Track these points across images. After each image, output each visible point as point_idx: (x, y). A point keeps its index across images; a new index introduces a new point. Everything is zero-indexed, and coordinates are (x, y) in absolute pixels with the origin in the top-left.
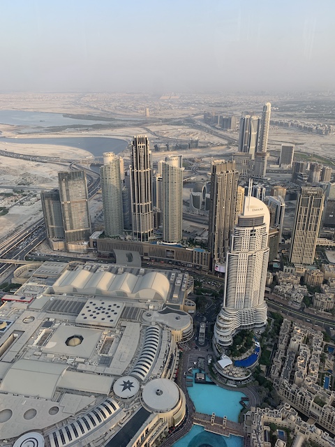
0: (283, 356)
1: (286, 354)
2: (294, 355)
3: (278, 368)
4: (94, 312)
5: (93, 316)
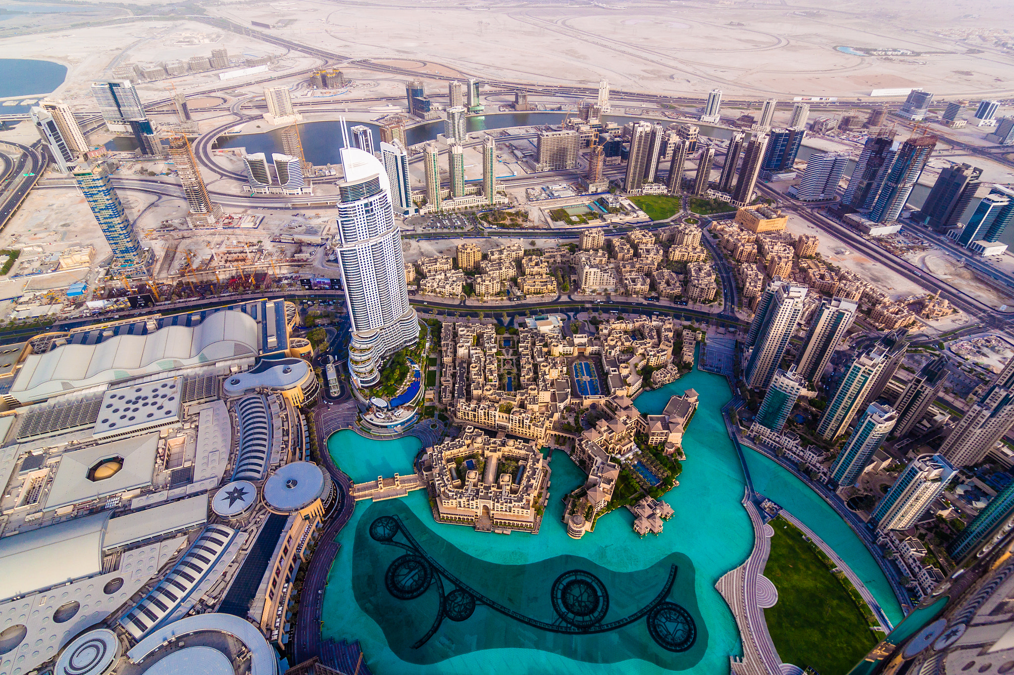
0: (452, 371)
1: (455, 368)
2: (465, 365)
3: (450, 388)
4: (127, 410)
5: (129, 416)
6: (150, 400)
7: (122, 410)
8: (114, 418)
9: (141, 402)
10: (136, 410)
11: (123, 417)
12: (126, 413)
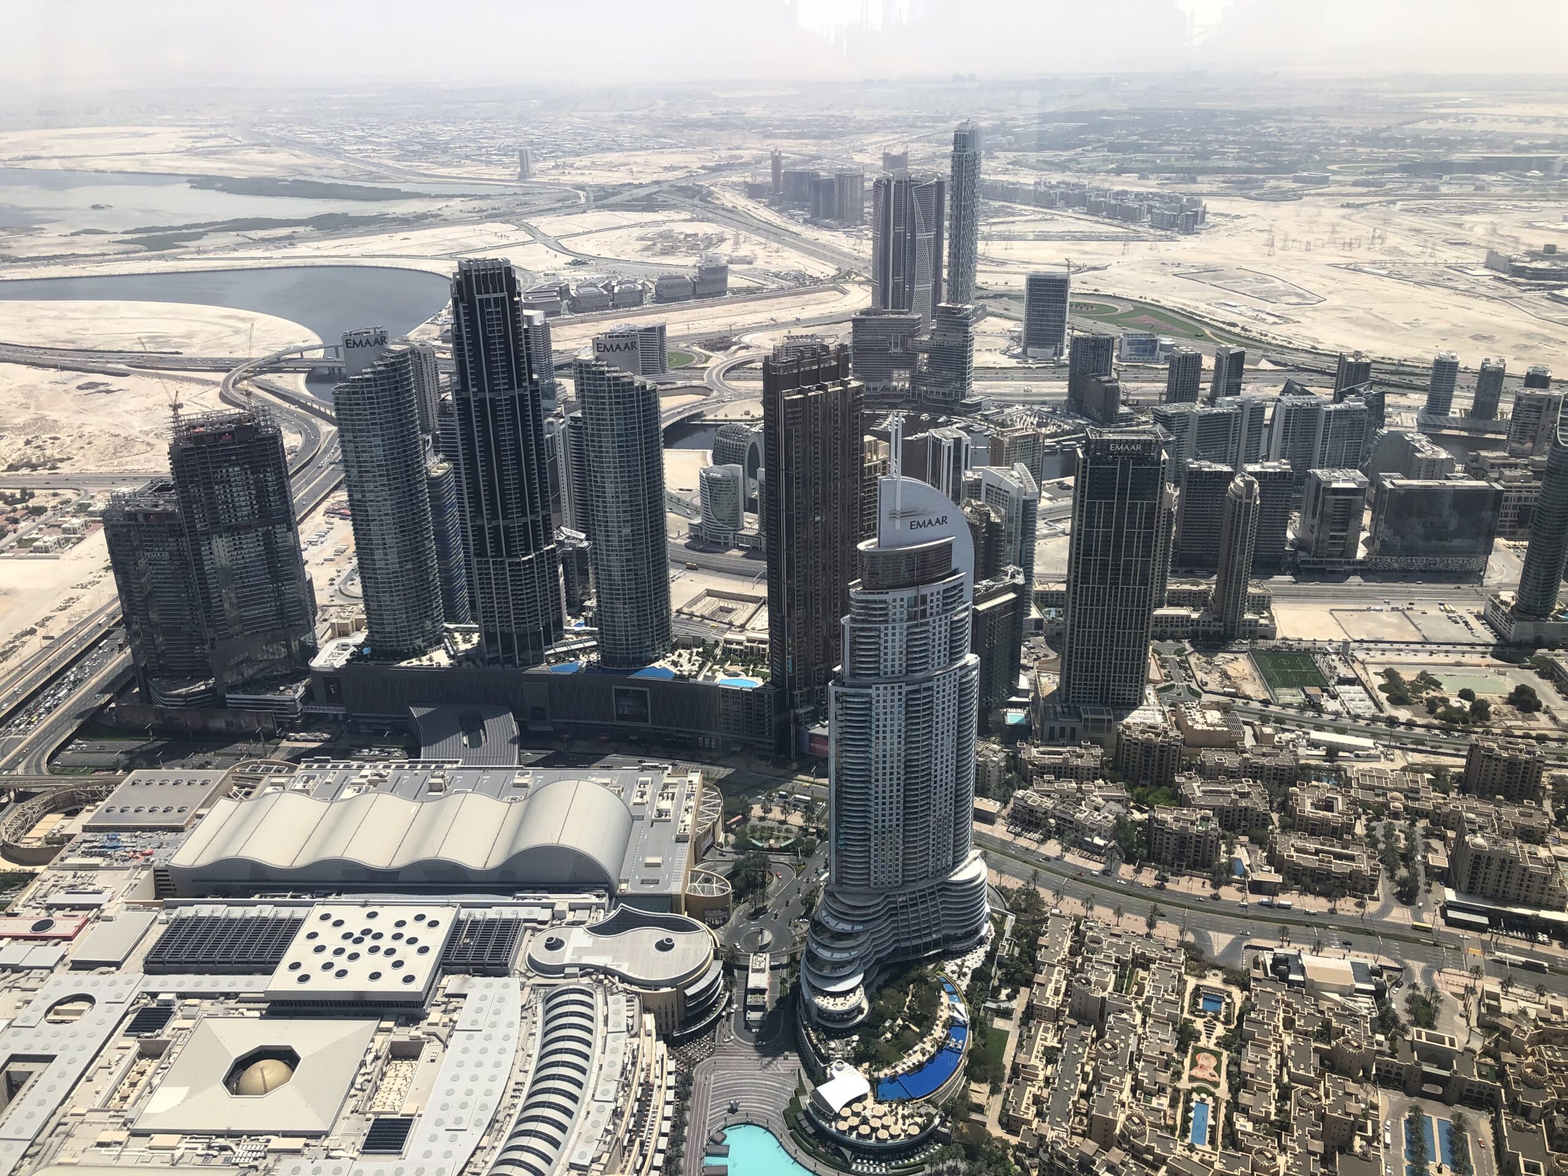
4: (339, 952)
5: (335, 969)
6: (385, 943)
7: (330, 950)
8: (312, 963)
9: (368, 942)
10: (354, 957)
11: (328, 966)
12: (336, 960)
